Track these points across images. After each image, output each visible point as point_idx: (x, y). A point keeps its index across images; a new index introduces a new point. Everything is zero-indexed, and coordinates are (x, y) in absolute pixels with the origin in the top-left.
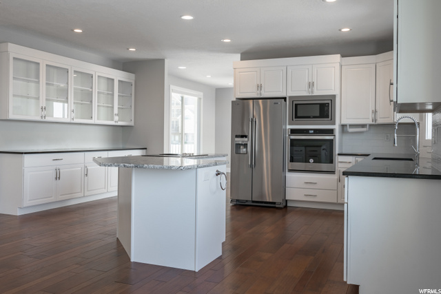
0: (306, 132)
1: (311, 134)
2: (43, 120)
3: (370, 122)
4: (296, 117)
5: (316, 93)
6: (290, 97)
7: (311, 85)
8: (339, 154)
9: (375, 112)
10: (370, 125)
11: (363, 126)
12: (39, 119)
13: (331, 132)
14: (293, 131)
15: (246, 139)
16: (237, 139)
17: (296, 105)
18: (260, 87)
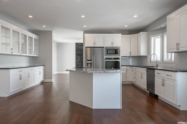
0: (111, 59)
1: (112, 60)
2: (12, 54)
3: (129, 55)
4: (107, 54)
5: (114, 46)
6: (105, 47)
7: (112, 43)
8: (121, 66)
9: (130, 52)
10: (129, 56)
11: (127, 57)
12: (10, 53)
13: (118, 58)
14: (106, 59)
15: (91, 61)
16: (87, 61)
17: (107, 50)
18: (95, 43)
